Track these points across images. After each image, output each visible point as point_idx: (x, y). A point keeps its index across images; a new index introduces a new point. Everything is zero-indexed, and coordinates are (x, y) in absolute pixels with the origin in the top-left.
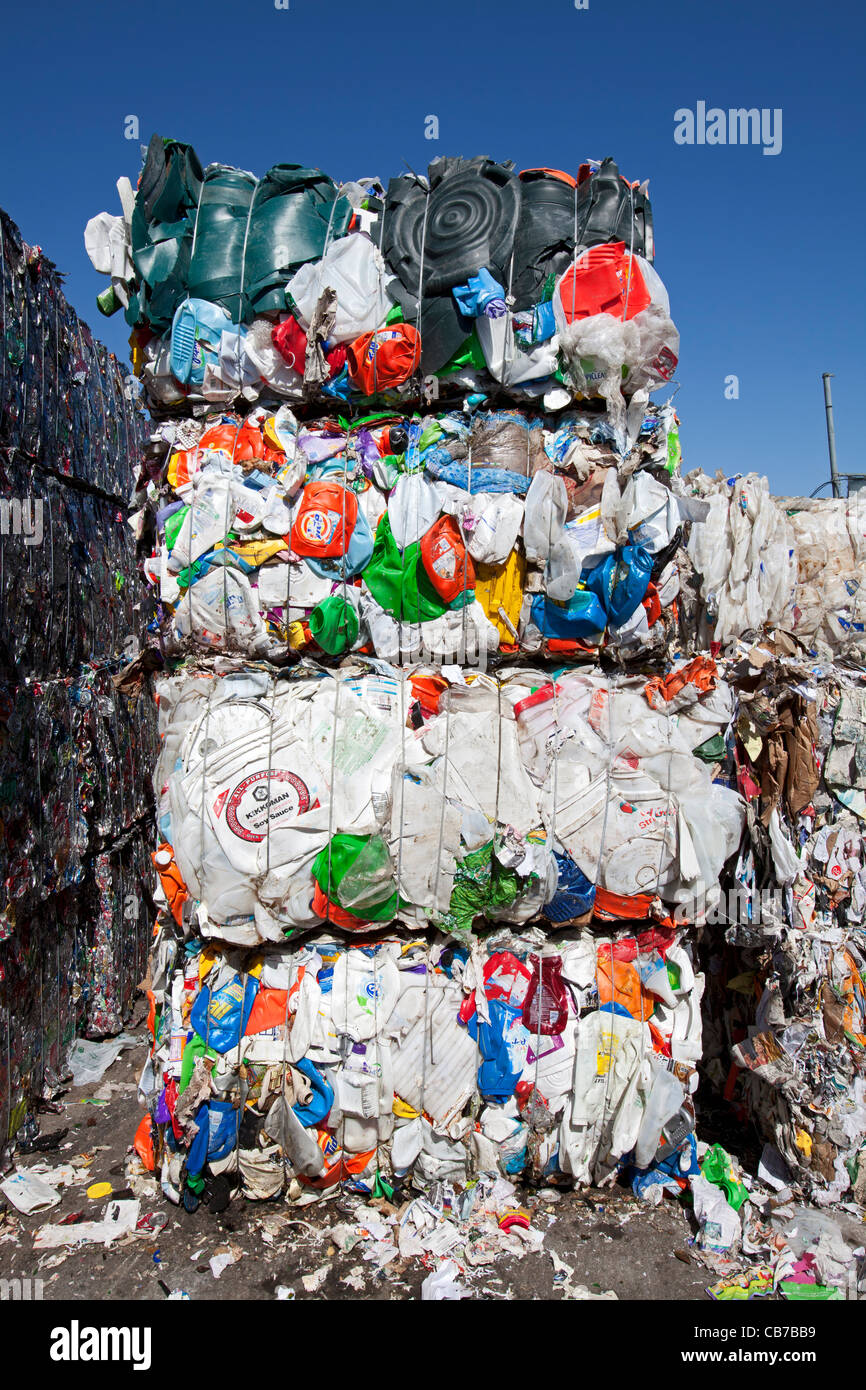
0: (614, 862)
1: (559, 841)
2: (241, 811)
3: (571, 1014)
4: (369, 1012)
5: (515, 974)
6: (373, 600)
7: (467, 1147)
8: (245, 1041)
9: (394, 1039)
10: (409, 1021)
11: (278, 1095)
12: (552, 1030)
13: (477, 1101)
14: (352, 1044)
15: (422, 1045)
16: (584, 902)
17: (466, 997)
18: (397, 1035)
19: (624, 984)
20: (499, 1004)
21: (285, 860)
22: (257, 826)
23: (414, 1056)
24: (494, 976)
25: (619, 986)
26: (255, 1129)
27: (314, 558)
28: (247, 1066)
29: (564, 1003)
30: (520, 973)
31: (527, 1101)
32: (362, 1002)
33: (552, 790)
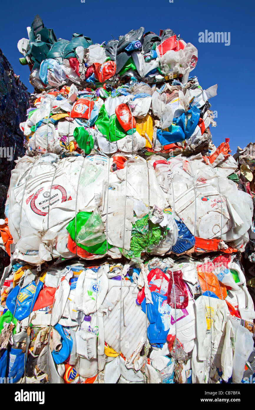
0: (202, 223)
1: (177, 215)
2: (37, 202)
3: (190, 298)
4: (93, 299)
5: (162, 279)
6: (99, 131)
7: (144, 373)
8: (32, 314)
9: (104, 313)
10: (113, 303)
11: (46, 344)
12: (182, 306)
13: (148, 346)
14: (84, 316)
15: (119, 316)
16: (191, 242)
17: (140, 290)
18: (106, 311)
19: (212, 282)
20: (155, 294)
21: (55, 223)
22: (44, 208)
23: (115, 322)
24: (152, 280)
25: (210, 283)
26: (33, 365)
27: (78, 118)
28: (31, 328)
29: (186, 292)
30: (164, 278)
31: (173, 346)
32: (90, 294)
33: (172, 193)
